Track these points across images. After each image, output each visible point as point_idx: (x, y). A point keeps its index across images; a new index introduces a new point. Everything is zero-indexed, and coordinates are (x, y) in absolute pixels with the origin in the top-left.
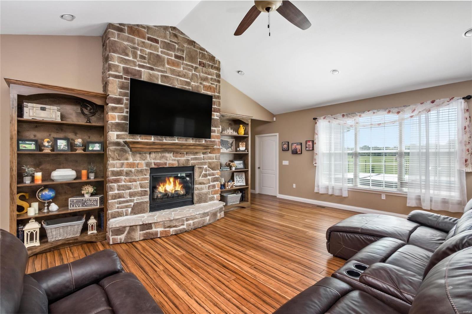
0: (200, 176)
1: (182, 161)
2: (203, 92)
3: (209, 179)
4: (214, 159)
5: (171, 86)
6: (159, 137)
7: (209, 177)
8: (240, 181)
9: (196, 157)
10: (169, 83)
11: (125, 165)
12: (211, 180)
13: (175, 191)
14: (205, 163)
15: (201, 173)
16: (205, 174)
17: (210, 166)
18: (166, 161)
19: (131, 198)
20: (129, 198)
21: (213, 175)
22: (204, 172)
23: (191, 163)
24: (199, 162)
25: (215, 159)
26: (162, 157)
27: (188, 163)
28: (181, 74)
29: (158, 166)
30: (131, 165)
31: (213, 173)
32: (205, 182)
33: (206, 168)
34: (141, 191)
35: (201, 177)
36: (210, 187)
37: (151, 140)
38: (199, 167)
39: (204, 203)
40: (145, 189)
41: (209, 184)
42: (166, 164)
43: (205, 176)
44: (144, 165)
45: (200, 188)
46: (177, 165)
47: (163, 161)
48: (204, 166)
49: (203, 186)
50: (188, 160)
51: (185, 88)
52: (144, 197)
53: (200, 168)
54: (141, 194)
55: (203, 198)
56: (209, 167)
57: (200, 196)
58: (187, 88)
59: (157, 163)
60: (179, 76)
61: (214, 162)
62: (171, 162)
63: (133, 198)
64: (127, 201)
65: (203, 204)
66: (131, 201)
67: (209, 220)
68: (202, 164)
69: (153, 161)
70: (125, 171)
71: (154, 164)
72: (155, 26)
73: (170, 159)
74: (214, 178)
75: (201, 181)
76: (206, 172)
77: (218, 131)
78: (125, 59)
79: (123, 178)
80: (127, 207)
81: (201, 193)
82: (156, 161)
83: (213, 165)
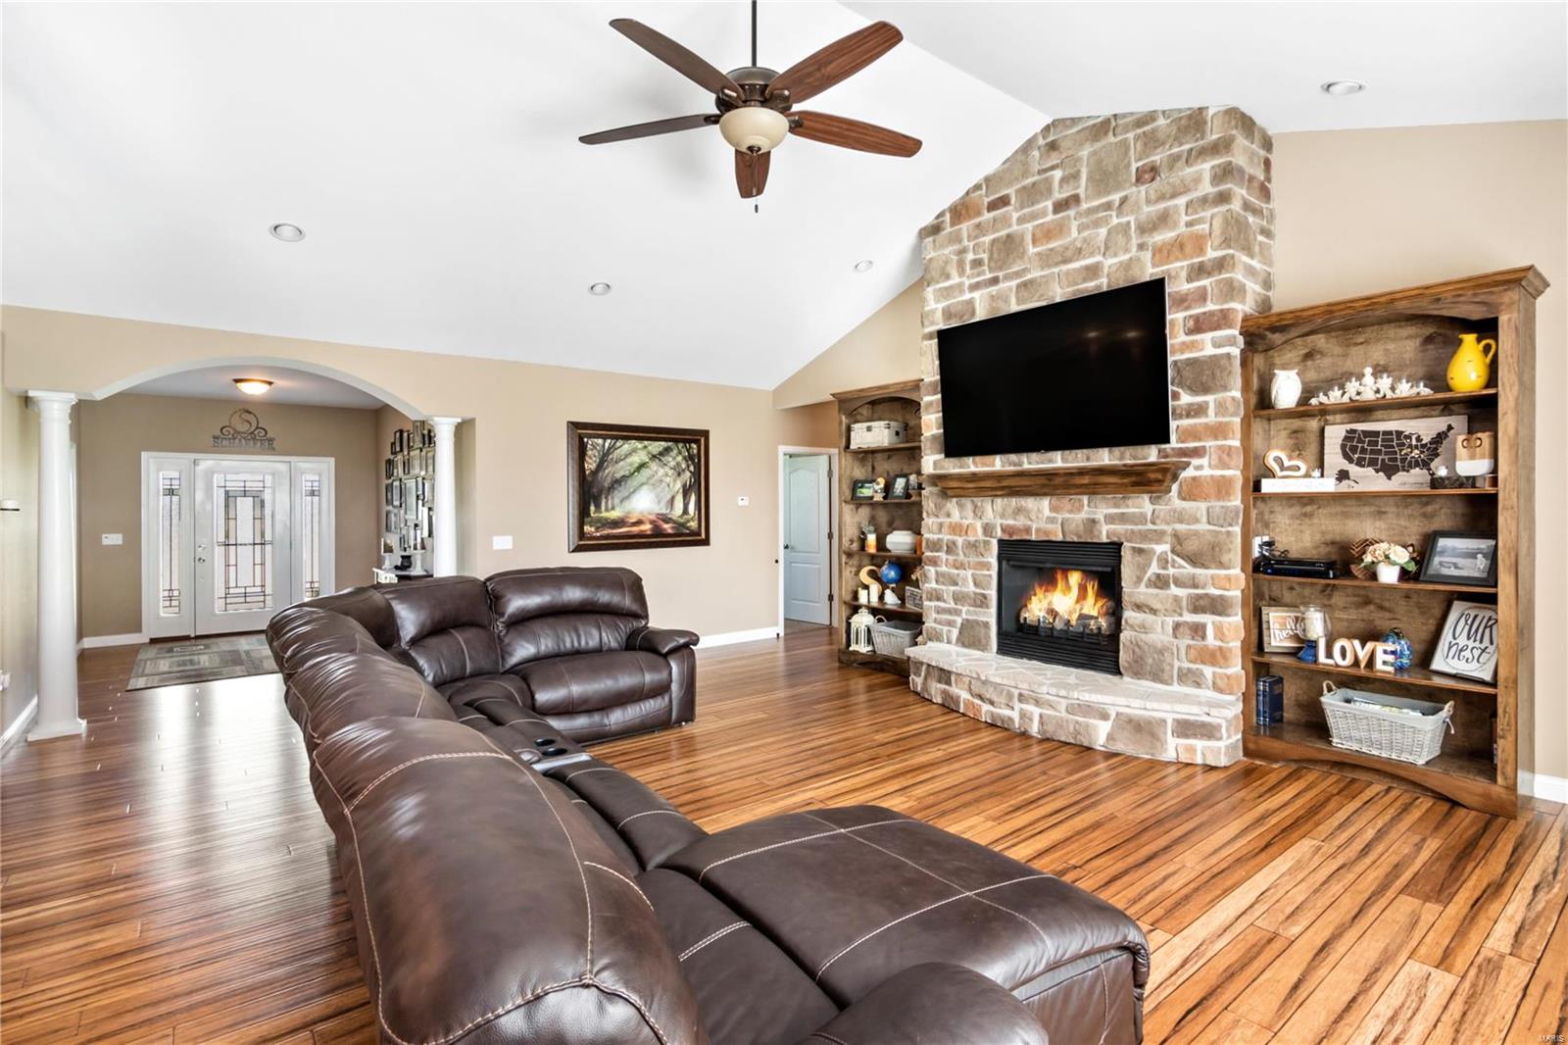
0: (1139, 580)
1: (1074, 525)
2: (1152, 275)
3: (1177, 599)
4: (1197, 521)
5: (1044, 303)
6: (1013, 457)
7: (1174, 590)
8: (1467, 654)
9: (1123, 514)
10: (1036, 298)
11: (945, 529)
12: (1184, 603)
13: (1082, 617)
14: (1158, 537)
15: (1143, 569)
16: (1158, 576)
17: (1178, 547)
18: (1029, 523)
19: (956, 607)
20: (952, 605)
21: (1195, 586)
22: (1154, 568)
23: (1104, 534)
24: (1132, 531)
25: (1204, 519)
26: (1019, 511)
27: (1091, 531)
28: (1069, 254)
29: (1011, 535)
30: (956, 529)
31: (1193, 577)
32: (1156, 605)
33: (1166, 553)
34: (975, 594)
35: (1143, 584)
36: (1181, 630)
37: (993, 465)
38: (1134, 548)
39: (1153, 680)
40: (983, 591)
41: (1178, 619)
42: (1028, 530)
43: (1160, 582)
44: (980, 531)
45: (1137, 622)
46: (1060, 538)
47: (1020, 522)
48: (1155, 547)
49: (1149, 618)
50: (1093, 521)
51: (1086, 290)
52: (980, 609)
53: (1140, 551)
54: (975, 601)
55: (1150, 661)
56: (1173, 551)
57: (1137, 650)
58: (1090, 286)
59: (1008, 525)
60: (1065, 261)
61: (1196, 533)
62: (1042, 525)
63: (960, 607)
64: (949, 611)
65: (1147, 685)
66: (957, 612)
67: (1110, 737)
68: (1145, 536)
69: (999, 521)
70: (945, 541)
71: (1003, 530)
72: (1004, 163)
73: (1037, 517)
74: (1199, 597)
75: (1141, 599)
76: (1165, 568)
77: (1221, 407)
78: (946, 289)
79: (943, 555)
80: (950, 624)
81: (1141, 644)
82: (1005, 522)
83: (1191, 546)
